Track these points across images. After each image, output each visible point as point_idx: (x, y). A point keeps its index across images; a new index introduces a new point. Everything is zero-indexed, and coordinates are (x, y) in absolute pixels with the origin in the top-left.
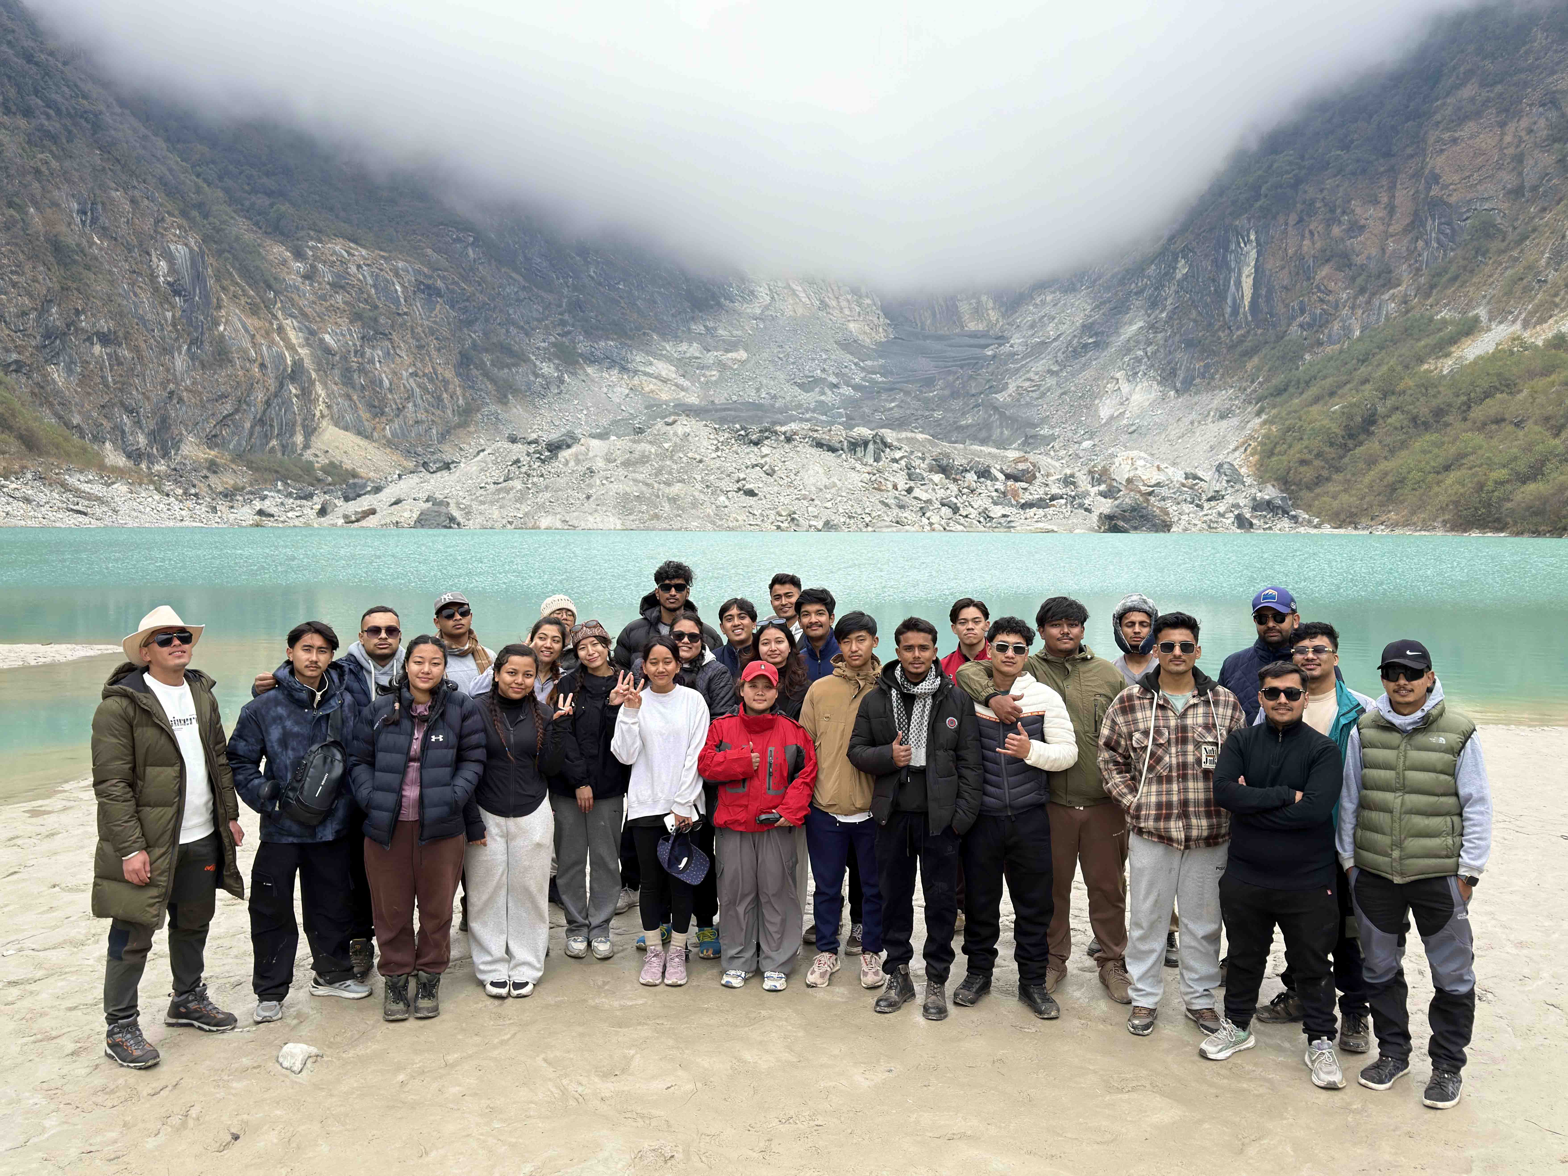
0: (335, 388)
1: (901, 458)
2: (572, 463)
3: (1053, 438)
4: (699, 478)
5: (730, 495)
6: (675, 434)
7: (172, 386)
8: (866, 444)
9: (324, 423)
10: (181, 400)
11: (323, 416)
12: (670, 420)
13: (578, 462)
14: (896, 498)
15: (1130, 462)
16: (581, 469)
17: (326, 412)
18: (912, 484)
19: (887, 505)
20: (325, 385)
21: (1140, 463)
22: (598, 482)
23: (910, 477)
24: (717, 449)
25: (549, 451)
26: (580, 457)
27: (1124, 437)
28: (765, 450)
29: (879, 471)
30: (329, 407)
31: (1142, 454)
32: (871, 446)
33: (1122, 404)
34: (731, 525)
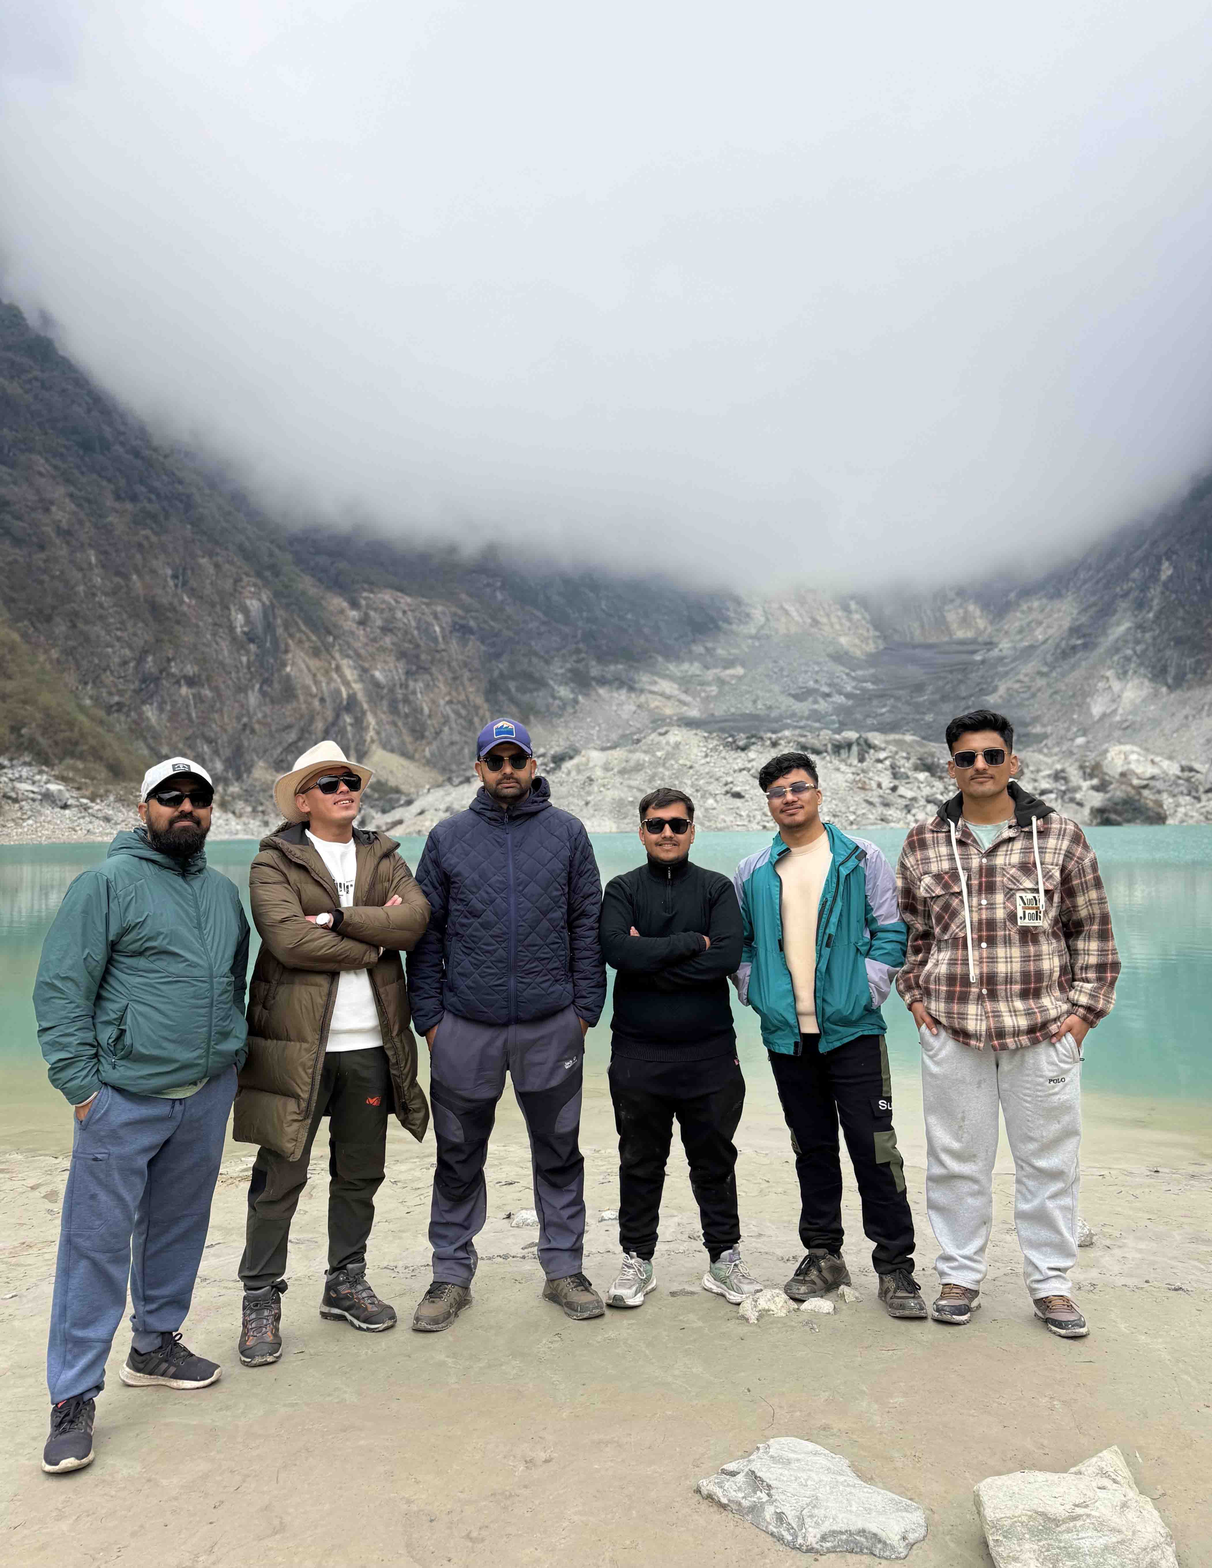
0: (383, 716)
1: (886, 759)
2: (573, 773)
3: (1045, 736)
4: (689, 782)
5: (718, 798)
6: (668, 743)
7: (245, 720)
8: (849, 746)
9: (374, 747)
10: (253, 731)
11: (373, 741)
12: (663, 730)
13: (579, 771)
14: (880, 796)
15: (1122, 756)
16: (582, 778)
17: (375, 737)
18: (896, 782)
19: (871, 803)
20: (375, 715)
21: (1134, 757)
22: (596, 789)
23: (895, 776)
24: (706, 756)
25: (554, 762)
26: (582, 768)
27: (1117, 733)
28: (752, 755)
29: (863, 771)
30: (378, 733)
31: (1136, 749)
32: (855, 748)
33: (1114, 701)
34: (719, 826)
